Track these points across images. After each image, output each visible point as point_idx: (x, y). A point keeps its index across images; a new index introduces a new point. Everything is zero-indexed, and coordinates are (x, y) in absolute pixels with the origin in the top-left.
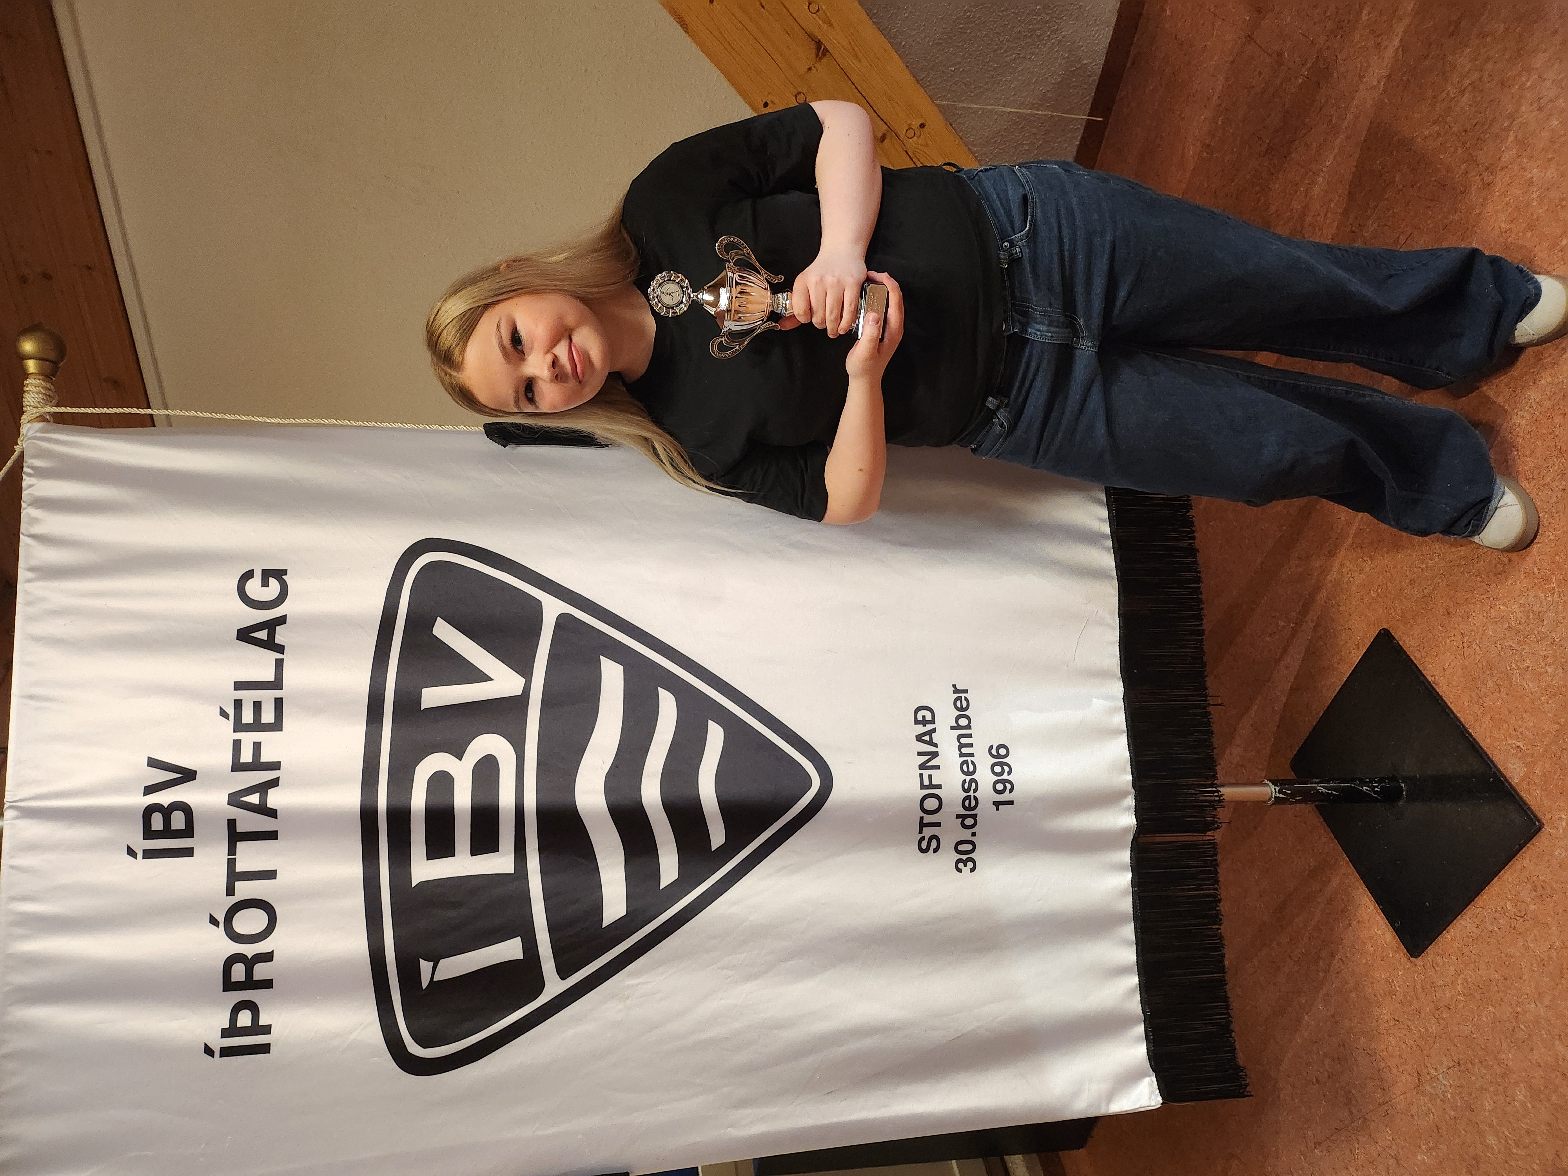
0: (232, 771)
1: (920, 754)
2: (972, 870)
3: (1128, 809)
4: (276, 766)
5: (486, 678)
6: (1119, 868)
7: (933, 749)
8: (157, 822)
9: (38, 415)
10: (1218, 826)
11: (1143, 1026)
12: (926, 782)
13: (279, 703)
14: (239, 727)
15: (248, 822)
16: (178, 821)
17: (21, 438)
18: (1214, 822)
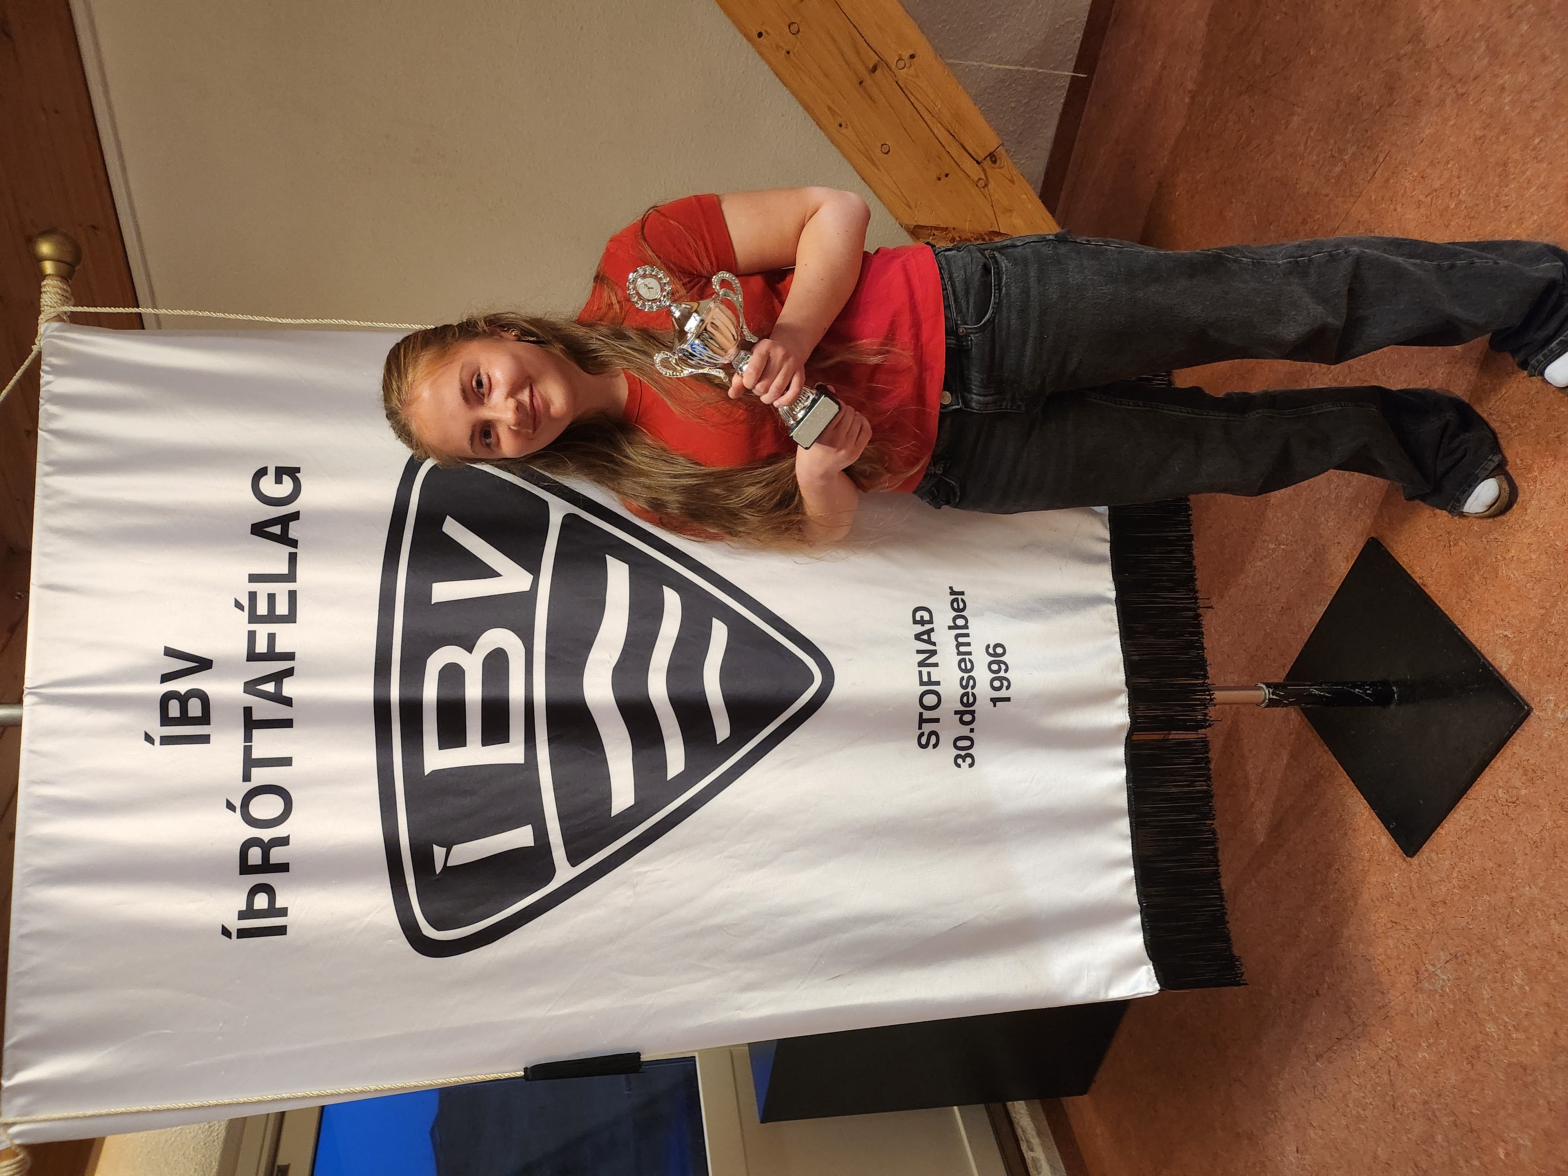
0: (247, 661)
1: (919, 652)
2: (971, 765)
3: (1122, 707)
4: (290, 656)
5: (493, 574)
6: (1115, 764)
7: (931, 647)
8: (174, 709)
9: (55, 314)
10: (1210, 724)
11: (1140, 916)
12: (925, 679)
13: (292, 595)
14: (254, 618)
15: (264, 710)
16: (195, 708)
17: (39, 338)
18: (1206, 721)
